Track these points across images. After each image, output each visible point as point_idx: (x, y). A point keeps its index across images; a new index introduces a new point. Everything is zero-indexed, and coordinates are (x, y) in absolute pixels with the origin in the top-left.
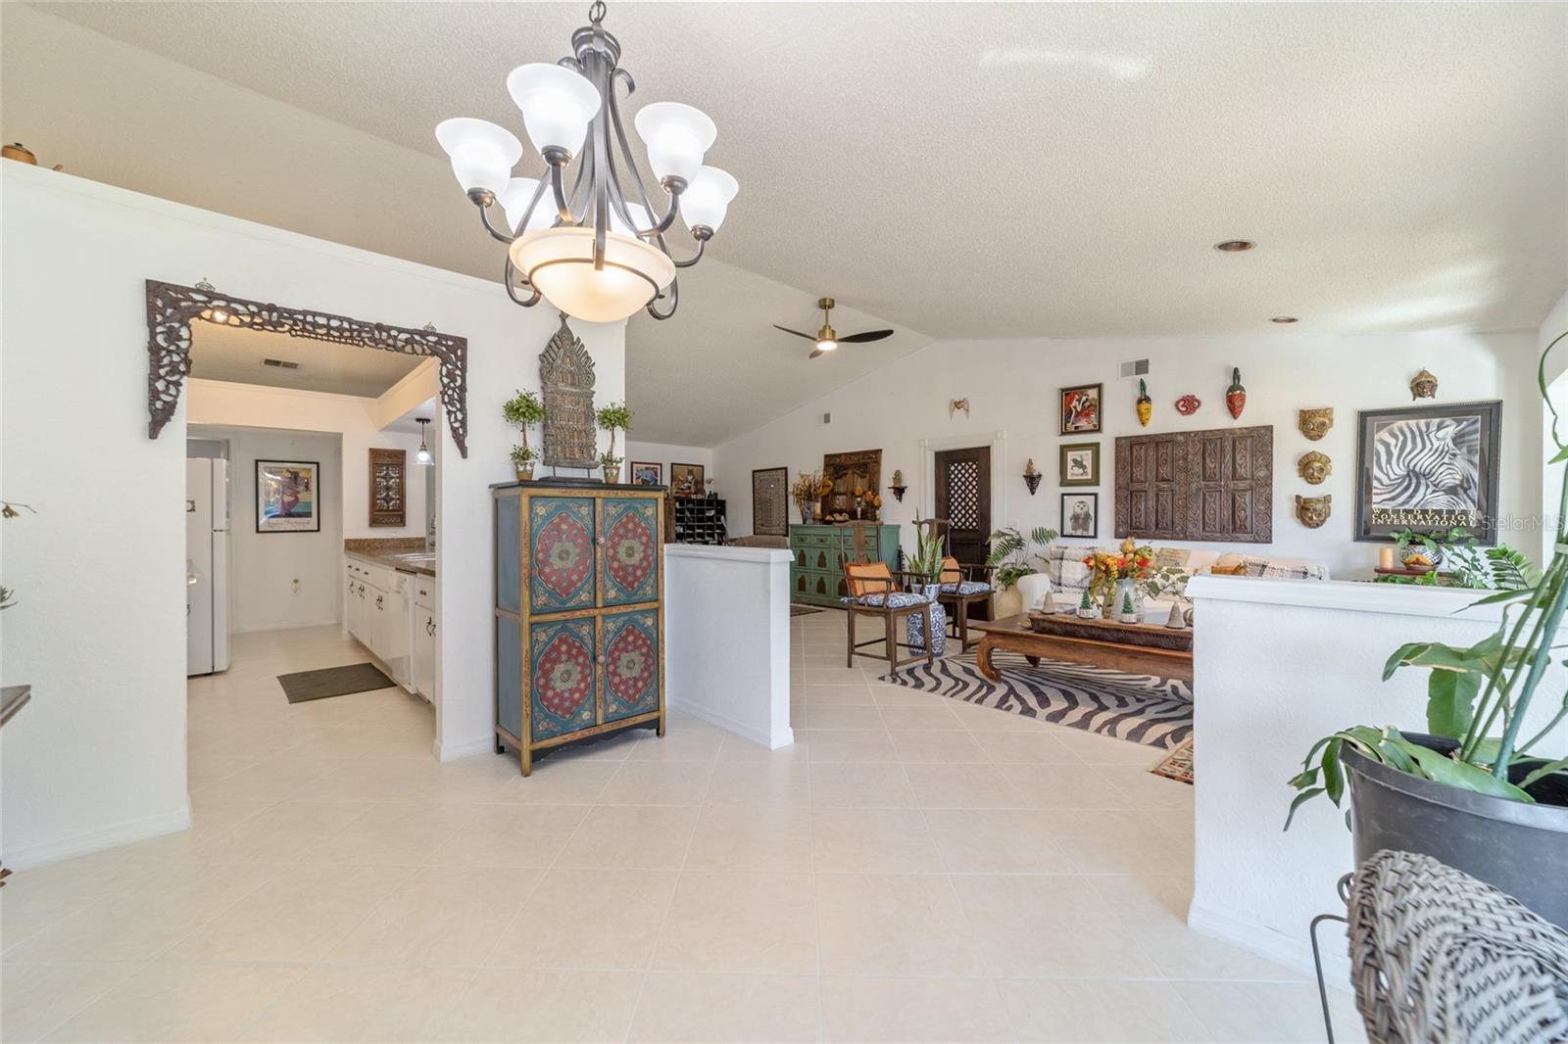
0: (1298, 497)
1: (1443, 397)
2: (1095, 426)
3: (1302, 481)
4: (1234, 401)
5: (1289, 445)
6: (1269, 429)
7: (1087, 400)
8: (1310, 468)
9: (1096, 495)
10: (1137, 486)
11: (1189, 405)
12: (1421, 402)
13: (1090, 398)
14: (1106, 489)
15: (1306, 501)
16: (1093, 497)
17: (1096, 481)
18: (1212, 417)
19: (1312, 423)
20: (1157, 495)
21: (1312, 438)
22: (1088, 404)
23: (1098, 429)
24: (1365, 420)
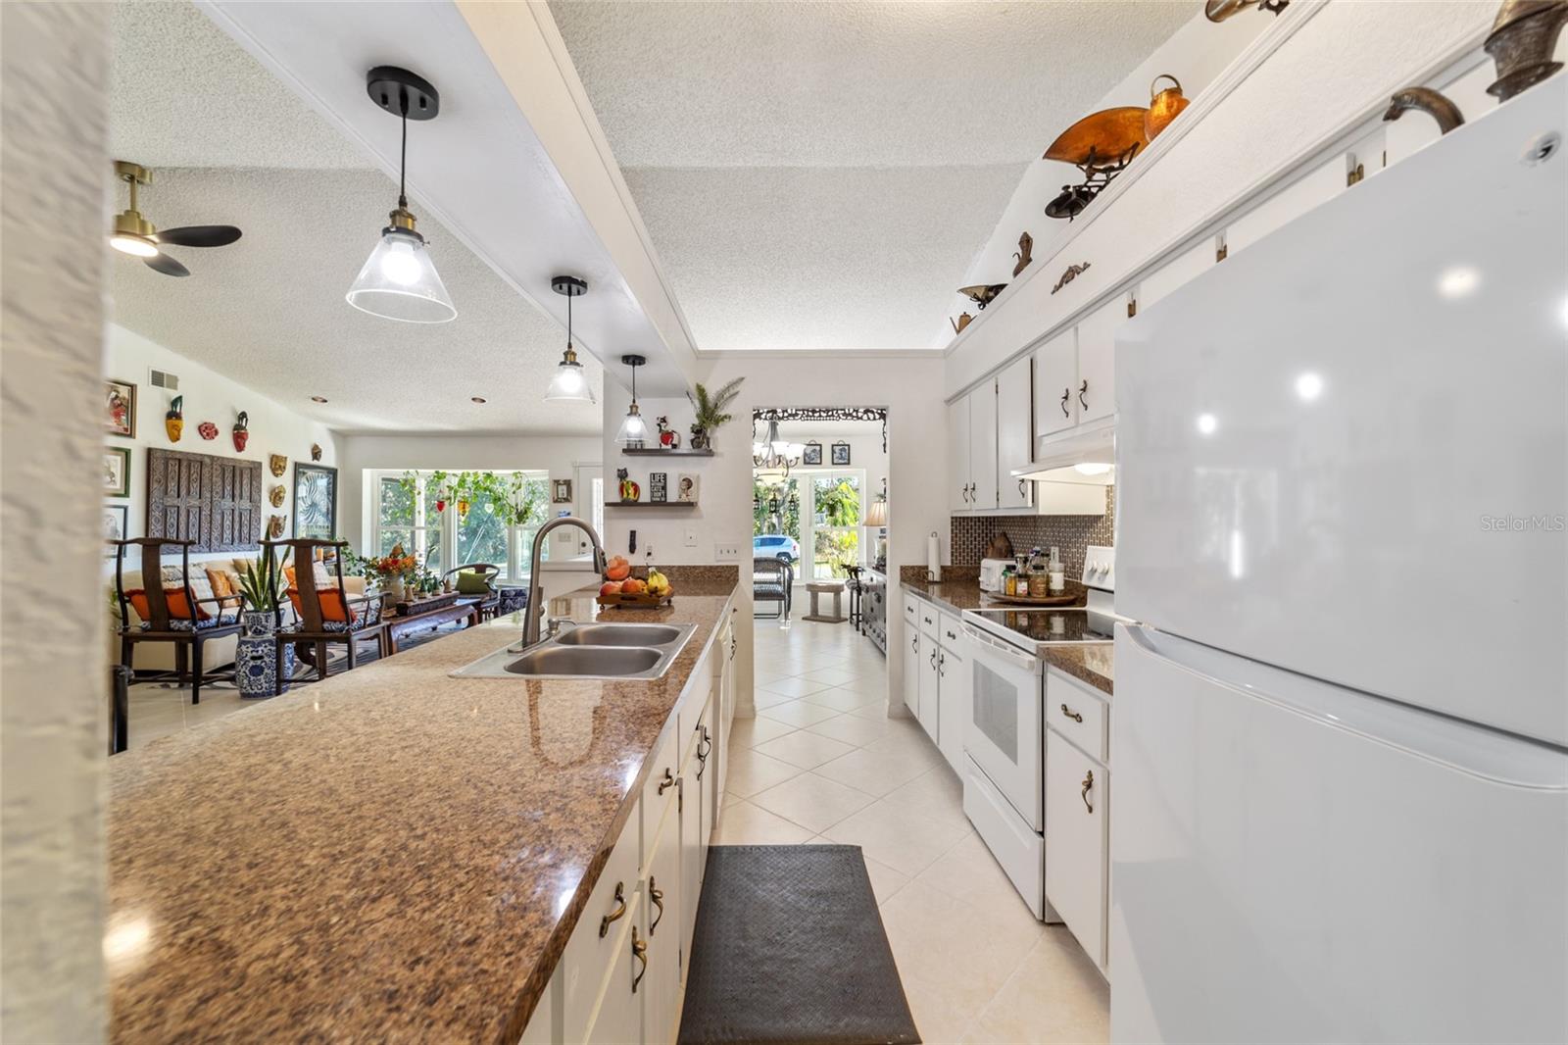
0: (273, 516)
1: (322, 462)
2: (126, 430)
3: (270, 505)
4: (239, 438)
5: (268, 480)
6: (260, 464)
7: (117, 397)
8: (276, 497)
9: (126, 509)
10: (169, 501)
11: (207, 431)
12: (315, 462)
13: (120, 395)
14: (135, 501)
15: (278, 519)
16: (122, 510)
17: (126, 494)
18: (222, 447)
19: (277, 464)
20: (188, 511)
21: (276, 475)
22: (118, 402)
23: (129, 433)
24: (299, 469)
